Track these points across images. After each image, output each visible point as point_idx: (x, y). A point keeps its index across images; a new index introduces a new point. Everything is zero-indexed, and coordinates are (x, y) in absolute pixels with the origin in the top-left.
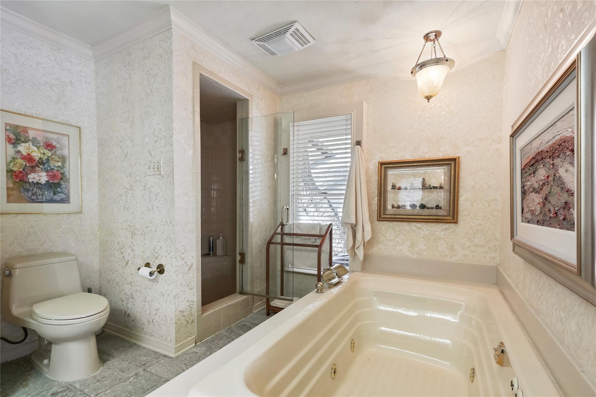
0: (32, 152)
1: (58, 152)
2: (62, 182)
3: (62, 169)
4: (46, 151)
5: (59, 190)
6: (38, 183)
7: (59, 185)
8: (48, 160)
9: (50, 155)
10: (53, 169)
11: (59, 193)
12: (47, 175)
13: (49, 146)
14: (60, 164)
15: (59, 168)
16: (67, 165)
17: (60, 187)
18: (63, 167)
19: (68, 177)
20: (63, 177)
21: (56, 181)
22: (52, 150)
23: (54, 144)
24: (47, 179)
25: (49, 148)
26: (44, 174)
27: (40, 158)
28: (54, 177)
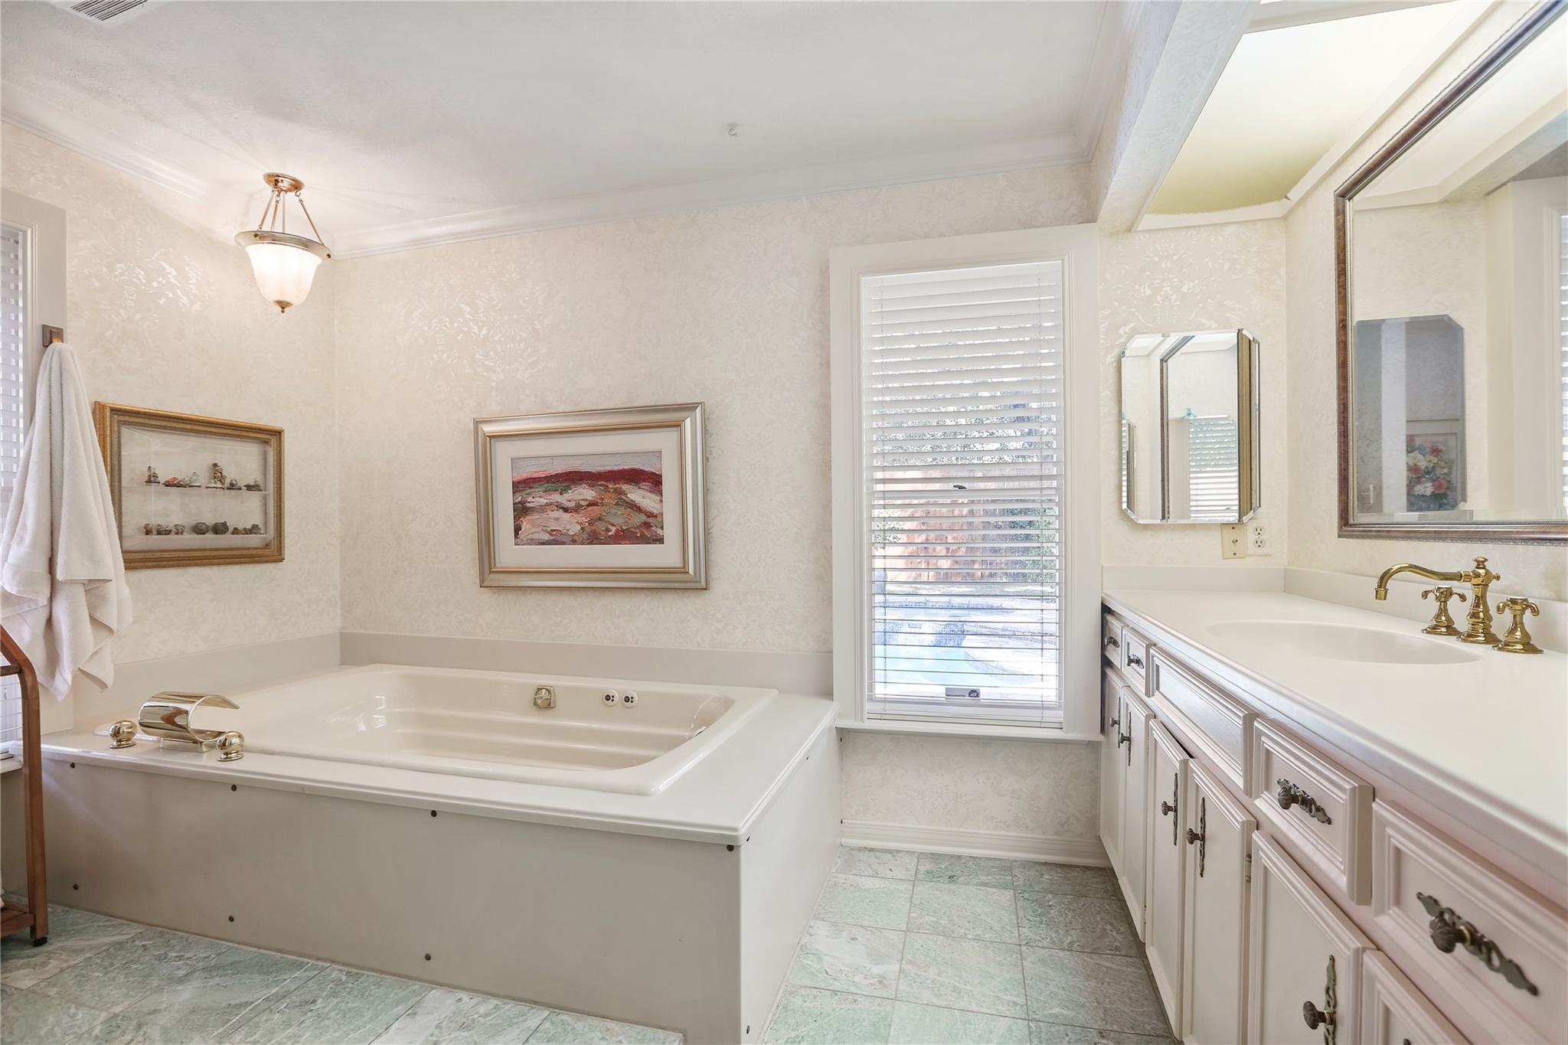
0: (1418, 461)
1: (1444, 457)
2: (1448, 493)
3: (1448, 475)
4: (1432, 458)
5: (1445, 501)
6: (1423, 495)
7: (1445, 495)
8: (1433, 467)
9: (1436, 461)
10: (1439, 477)
11: (1446, 505)
12: (1433, 485)
13: (1436, 451)
14: (1446, 471)
15: (1445, 476)
16: (1454, 471)
17: (1446, 498)
18: (1448, 474)
19: (1454, 485)
20: (1450, 486)
21: (1442, 492)
22: (1438, 455)
23: (1441, 447)
24: (1432, 490)
25: (1435, 454)
26: (1429, 484)
27: (1427, 467)
28: (1440, 487)
